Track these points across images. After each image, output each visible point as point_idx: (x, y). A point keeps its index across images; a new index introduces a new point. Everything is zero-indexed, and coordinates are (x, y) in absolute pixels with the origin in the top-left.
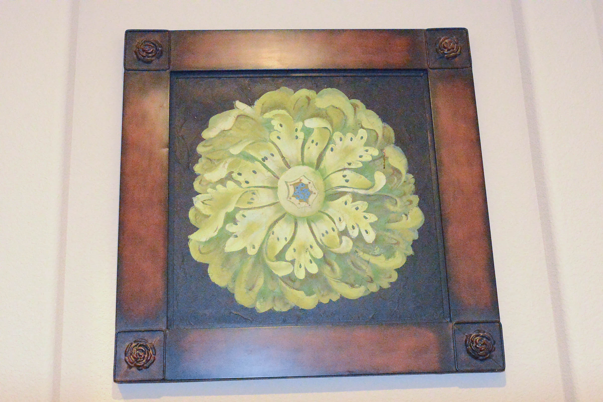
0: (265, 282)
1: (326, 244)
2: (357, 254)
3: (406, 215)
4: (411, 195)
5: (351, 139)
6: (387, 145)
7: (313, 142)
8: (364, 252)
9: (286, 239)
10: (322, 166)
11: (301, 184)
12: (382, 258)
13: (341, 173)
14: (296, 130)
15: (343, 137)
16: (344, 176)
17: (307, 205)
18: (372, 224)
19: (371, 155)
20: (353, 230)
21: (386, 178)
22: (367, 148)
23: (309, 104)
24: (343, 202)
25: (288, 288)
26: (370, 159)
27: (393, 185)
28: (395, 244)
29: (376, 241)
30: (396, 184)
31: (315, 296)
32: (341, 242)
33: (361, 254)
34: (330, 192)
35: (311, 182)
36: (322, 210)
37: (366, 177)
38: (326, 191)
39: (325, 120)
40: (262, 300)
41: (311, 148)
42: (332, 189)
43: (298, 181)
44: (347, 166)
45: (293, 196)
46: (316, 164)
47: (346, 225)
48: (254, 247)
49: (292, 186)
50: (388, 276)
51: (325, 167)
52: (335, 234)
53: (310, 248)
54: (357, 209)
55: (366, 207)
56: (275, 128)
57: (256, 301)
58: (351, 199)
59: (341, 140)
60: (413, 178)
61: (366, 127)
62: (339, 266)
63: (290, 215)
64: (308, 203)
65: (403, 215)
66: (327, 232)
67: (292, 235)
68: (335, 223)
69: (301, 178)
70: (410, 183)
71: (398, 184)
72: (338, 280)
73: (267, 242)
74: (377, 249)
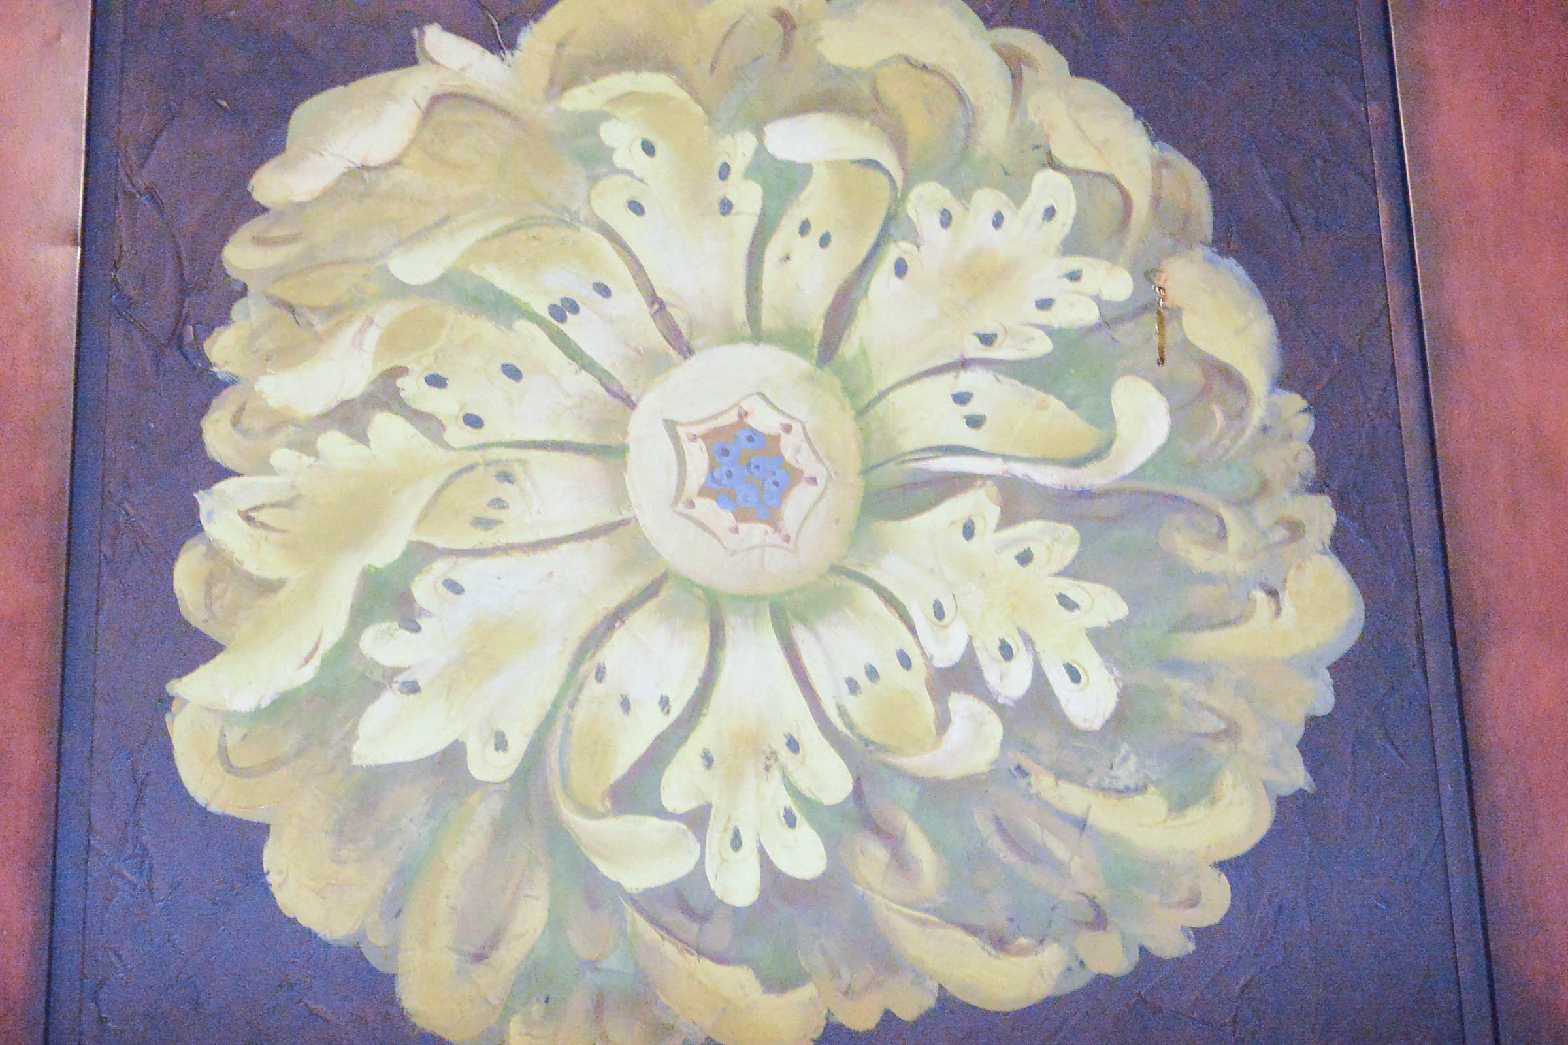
0: (556, 923)
1: (868, 731)
2: (1022, 783)
3: (1273, 593)
4: (1294, 493)
5: (998, 220)
6: (1173, 253)
7: (805, 228)
8: (1061, 775)
9: (665, 703)
10: (849, 349)
11: (743, 434)
12: (1153, 802)
13: (947, 384)
14: (724, 172)
15: (955, 208)
16: (961, 398)
17: (776, 539)
18: (1099, 637)
19: (1097, 299)
20: (1005, 664)
21: (1172, 412)
22: (1073, 263)
23: (786, 47)
24: (953, 523)
25: (669, 949)
26: (1090, 315)
27: (1205, 442)
28: (1216, 736)
29: (1119, 719)
30: (1220, 437)
31: (808, 991)
32: (943, 722)
33: (1044, 783)
34: (892, 474)
35: (796, 426)
36: (851, 564)
37: (1072, 404)
38: (866, 471)
39: (867, 124)
40: (536, 1009)
41: (794, 261)
42: (900, 458)
43: (732, 417)
44: (974, 349)
45: (704, 492)
46: (818, 337)
47: (970, 638)
48: (501, 744)
49: (700, 442)
50: (1183, 894)
51: (864, 353)
52: (915, 681)
53: (784, 753)
54: (1025, 558)
55: (1073, 550)
56: (619, 159)
57: (507, 1012)
58: (993, 513)
59: (946, 219)
60: (1305, 411)
61: (1069, 162)
62: (936, 844)
63: (687, 584)
64: (777, 529)
65: (1260, 596)
66: (872, 673)
67: (694, 684)
68: (913, 630)
69: (745, 406)
70: (1289, 437)
71: (1234, 440)
72: (927, 911)
73: (569, 718)
74: (1125, 759)
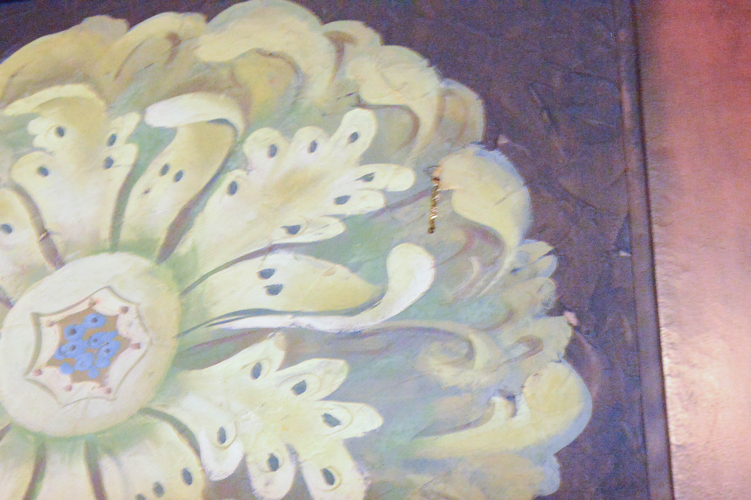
3: (511, 398)
4: (537, 316)
5: (313, 147)
6: (449, 152)
7: (165, 170)
10: (183, 249)
11: (90, 317)
13: (258, 264)
14: (112, 140)
15: (281, 143)
16: (265, 274)
17: (100, 392)
18: (354, 446)
19: (384, 191)
20: (272, 473)
21: (436, 266)
22: (367, 169)
23: (173, 55)
24: (244, 367)
26: (378, 203)
27: (463, 285)
30: (476, 280)
35: (132, 308)
36: (156, 406)
37: (354, 269)
38: (182, 334)
39: (222, 97)
41: (151, 195)
42: (210, 323)
43: (84, 306)
44: (280, 237)
45: (52, 362)
46: (161, 242)
47: (245, 455)
49: (56, 327)
51: (194, 250)
52: (194, 493)
54: (300, 389)
55: (342, 378)
56: (38, 142)
58: (279, 355)
59: (273, 151)
60: (549, 253)
61: (374, 101)
63: (24, 432)
64: (103, 385)
65: (499, 401)
66: (158, 489)
68: (197, 452)
69: (96, 297)
70: (534, 275)
71: (487, 282)
